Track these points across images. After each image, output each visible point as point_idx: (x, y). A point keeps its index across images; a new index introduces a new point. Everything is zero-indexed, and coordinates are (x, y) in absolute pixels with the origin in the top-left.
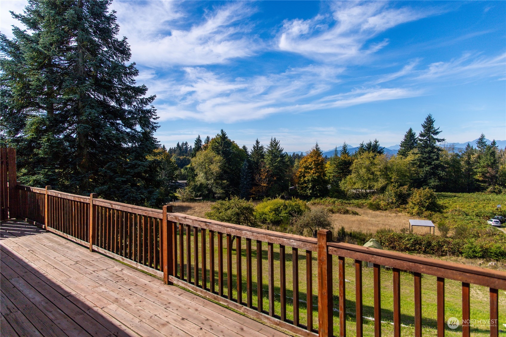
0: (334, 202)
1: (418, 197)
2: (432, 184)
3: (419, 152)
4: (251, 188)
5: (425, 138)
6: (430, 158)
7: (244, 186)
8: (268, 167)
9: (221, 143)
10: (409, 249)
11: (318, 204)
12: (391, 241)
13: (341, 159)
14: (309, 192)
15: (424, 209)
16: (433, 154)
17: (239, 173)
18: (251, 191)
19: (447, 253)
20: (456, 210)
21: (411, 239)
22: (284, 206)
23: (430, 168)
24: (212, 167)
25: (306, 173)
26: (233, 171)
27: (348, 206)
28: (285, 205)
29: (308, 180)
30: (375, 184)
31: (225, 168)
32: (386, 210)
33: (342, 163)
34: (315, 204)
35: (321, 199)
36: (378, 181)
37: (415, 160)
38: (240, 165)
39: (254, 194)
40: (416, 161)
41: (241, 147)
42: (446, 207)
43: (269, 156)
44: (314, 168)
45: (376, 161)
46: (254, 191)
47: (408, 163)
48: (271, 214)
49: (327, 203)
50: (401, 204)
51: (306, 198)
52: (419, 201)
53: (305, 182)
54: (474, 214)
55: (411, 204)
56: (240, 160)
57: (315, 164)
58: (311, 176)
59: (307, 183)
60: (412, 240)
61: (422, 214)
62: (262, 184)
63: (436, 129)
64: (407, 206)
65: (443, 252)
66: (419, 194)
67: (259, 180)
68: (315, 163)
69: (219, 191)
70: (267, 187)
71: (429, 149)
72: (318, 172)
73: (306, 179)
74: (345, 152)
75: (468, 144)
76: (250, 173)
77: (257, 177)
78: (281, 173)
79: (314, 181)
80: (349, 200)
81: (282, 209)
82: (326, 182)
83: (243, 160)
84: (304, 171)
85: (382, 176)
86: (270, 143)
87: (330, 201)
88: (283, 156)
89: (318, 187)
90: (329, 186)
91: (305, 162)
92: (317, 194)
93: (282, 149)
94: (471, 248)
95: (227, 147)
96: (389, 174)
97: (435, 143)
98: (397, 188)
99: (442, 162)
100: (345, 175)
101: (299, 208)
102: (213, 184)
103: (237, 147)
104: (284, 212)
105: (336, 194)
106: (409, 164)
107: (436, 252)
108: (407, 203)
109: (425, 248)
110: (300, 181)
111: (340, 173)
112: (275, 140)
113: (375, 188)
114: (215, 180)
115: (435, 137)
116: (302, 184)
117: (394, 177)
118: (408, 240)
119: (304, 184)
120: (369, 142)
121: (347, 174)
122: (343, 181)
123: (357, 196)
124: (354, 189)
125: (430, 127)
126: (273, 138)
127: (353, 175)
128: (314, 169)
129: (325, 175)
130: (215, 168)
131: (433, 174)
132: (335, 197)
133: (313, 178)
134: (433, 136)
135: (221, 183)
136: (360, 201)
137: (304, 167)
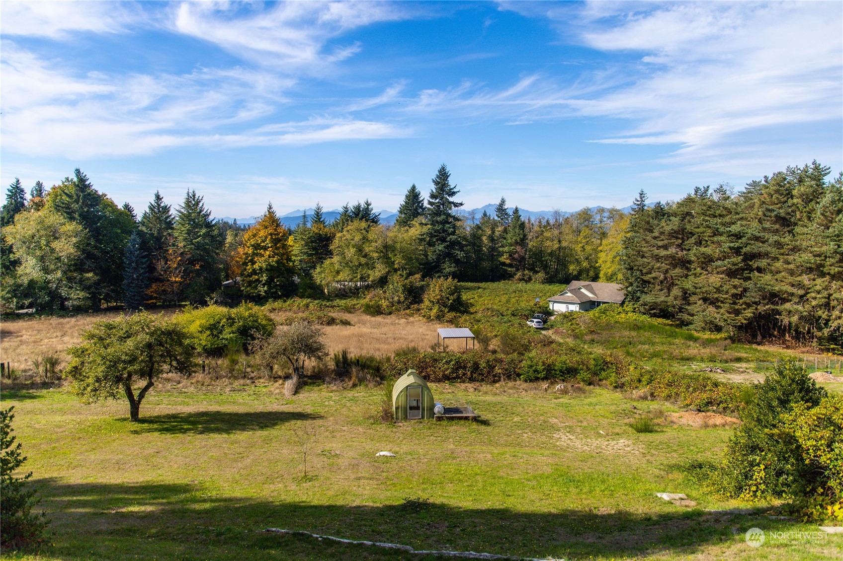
0: (307, 306)
1: (437, 292)
2: (447, 270)
3: (429, 223)
4: (148, 287)
5: (437, 201)
6: (444, 231)
7: (133, 283)
8: (181, 245)
9: (75, 197)
10: (448, 377)
11: (280, 309)
12: (421, 367)
13: (314, 232)
14: (262, 290)
15: (447, 310)
16: (449, 225)
17: (120, 258)
18: (149, 292)
19: (500, 377)
20: (488, 309)
21: (450, 361)
22: (228, 320)
23: (444, 247)
24: (56, 245)
25: (257, 256)
26: (108, 253)
27: (330, 311)
28: (230, 318)
29: (261, 269)
30: (370, 272)
31: (89, 248)
32: (390, 313)
33: (314, 238)
34: (275, 310)
35: (285, 301)
36: (375, 268)
37: (424, 234)
38: (122, 241)
39: (156, 298)
40: (425, 236)
41: (120, 206)
42: (472, 305)
43: (183, 225)
44: (271, 247)
45: (371, 236)
46: (156, 291)
47: (414, 238)
48: (204, 336)
49: (295, 308)
50: (411, 303)
51: (260, 300)
52: (439, 297)
53: (254, 272)
54: (509, 312)
55: (427, 303)
56: (122, 232)
57: (272, 240)
58: (265, 261)
59: (259, 273)
60: (453, 363)
61: (443, 317)
62: (171, 277)
63: (451, 187)
64: (422, 306)
65: (496, 377)
66: (440, 287)
67: (165, 271)
68: (272, 238)
69: (76, 296)
70: (180, 283)
71: (443, 217)
72: (277, 254)
73: (256, 266)
74: (319, 219)
75: (485, 211)
76: (144, 257)
77: (160, 265)
78: (208, 256)
79: (270, 269)
80: (332, 301)
81: (223, 326)
82: (291, 271)
83: (130, 233)
84: (253, 252)
85: (380, 260)
86: (184, 201)
87: (299, 304)
88: (209, 225)
89: (278, 281)
90: (296, 279)
91: (254, 236)
92: (276, 292)
93: (209, 211)
94: (531, 366)
95: (92, 206)
96: (390, 256)
97: (450, 209)
98: (406, 279)
99: (460, 237)
100: (321, 258)
101: (256, 321)
102: (60, 280)
103: (112, 205)
104: (230, 330)
105: (309, 291)
106: (415, 240)
107: (486, 377)
108: (422, 301)
109: (472, 372)
110: (246, 270)
111: (311, 255)
112: (194, 196)
113: (370, 279)
114: (64, 272)
115: (451, 199)
116: (250, 275)
117: (398, 261)
118: (448, 363)
119: (254, 276)
120: (357, 204)
121: (322, 257)
122: (318, 270)
123: (343, 294)
124: (337, 282)
125: (444, 184)
126: (191, 191)
127: (336, 259)
128: (270, 249)
129: (289, 259)
130: (66, 247)
131: (447, 255)
132: (308, 297)
133: (270, 265)
134: (448, 197)
135: (81, 278)
136: (350, 302)
137: (253, 246)
